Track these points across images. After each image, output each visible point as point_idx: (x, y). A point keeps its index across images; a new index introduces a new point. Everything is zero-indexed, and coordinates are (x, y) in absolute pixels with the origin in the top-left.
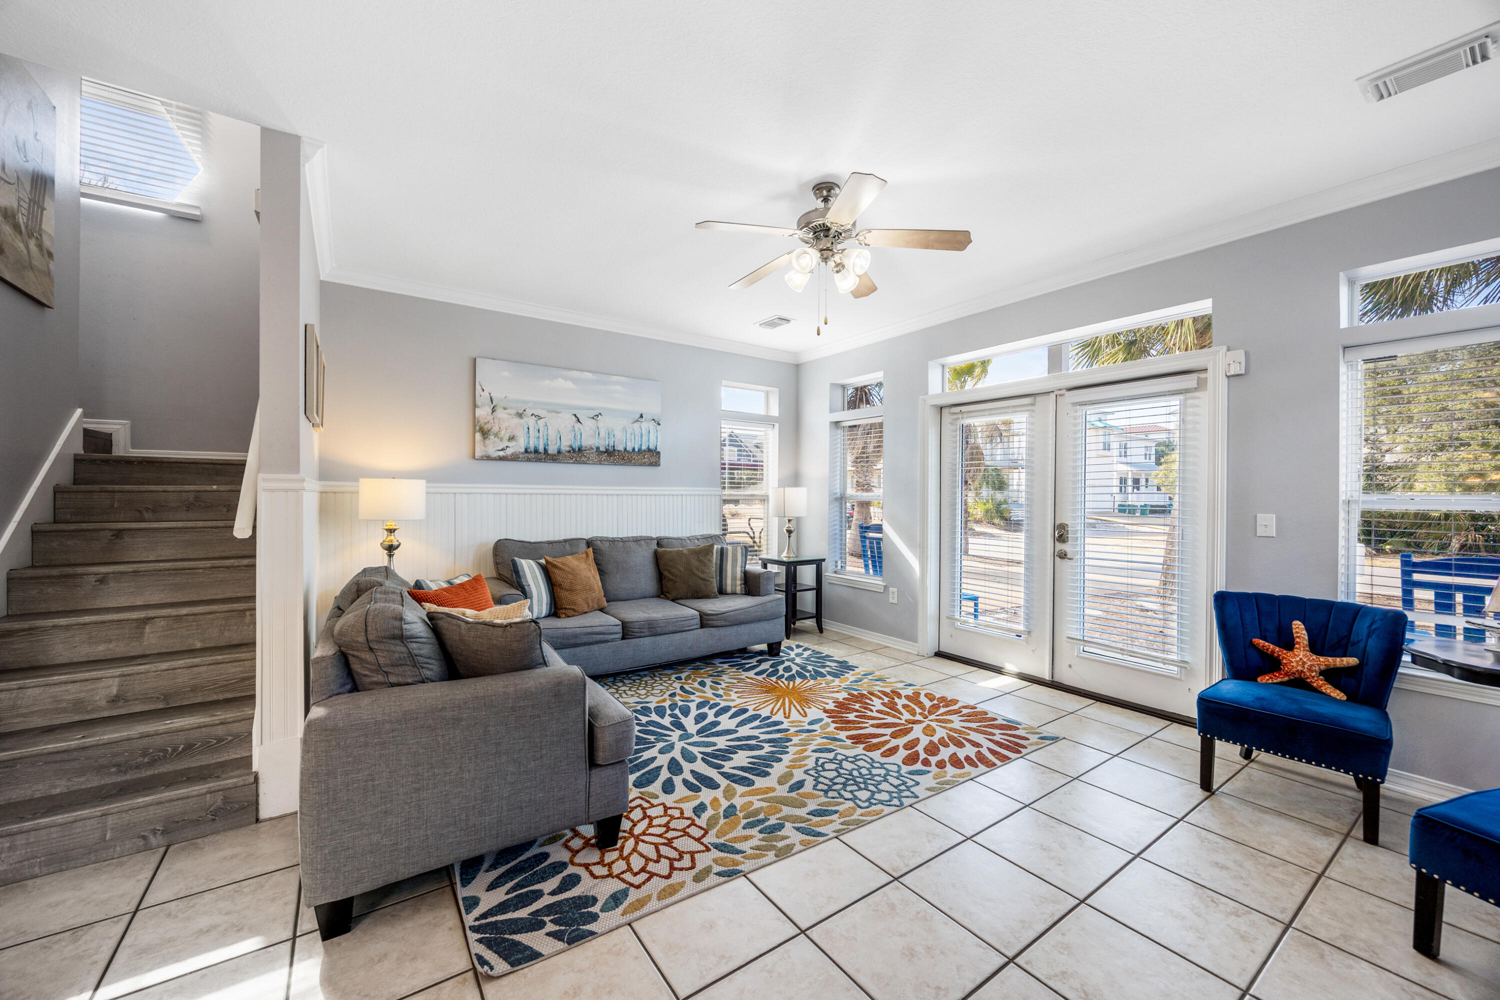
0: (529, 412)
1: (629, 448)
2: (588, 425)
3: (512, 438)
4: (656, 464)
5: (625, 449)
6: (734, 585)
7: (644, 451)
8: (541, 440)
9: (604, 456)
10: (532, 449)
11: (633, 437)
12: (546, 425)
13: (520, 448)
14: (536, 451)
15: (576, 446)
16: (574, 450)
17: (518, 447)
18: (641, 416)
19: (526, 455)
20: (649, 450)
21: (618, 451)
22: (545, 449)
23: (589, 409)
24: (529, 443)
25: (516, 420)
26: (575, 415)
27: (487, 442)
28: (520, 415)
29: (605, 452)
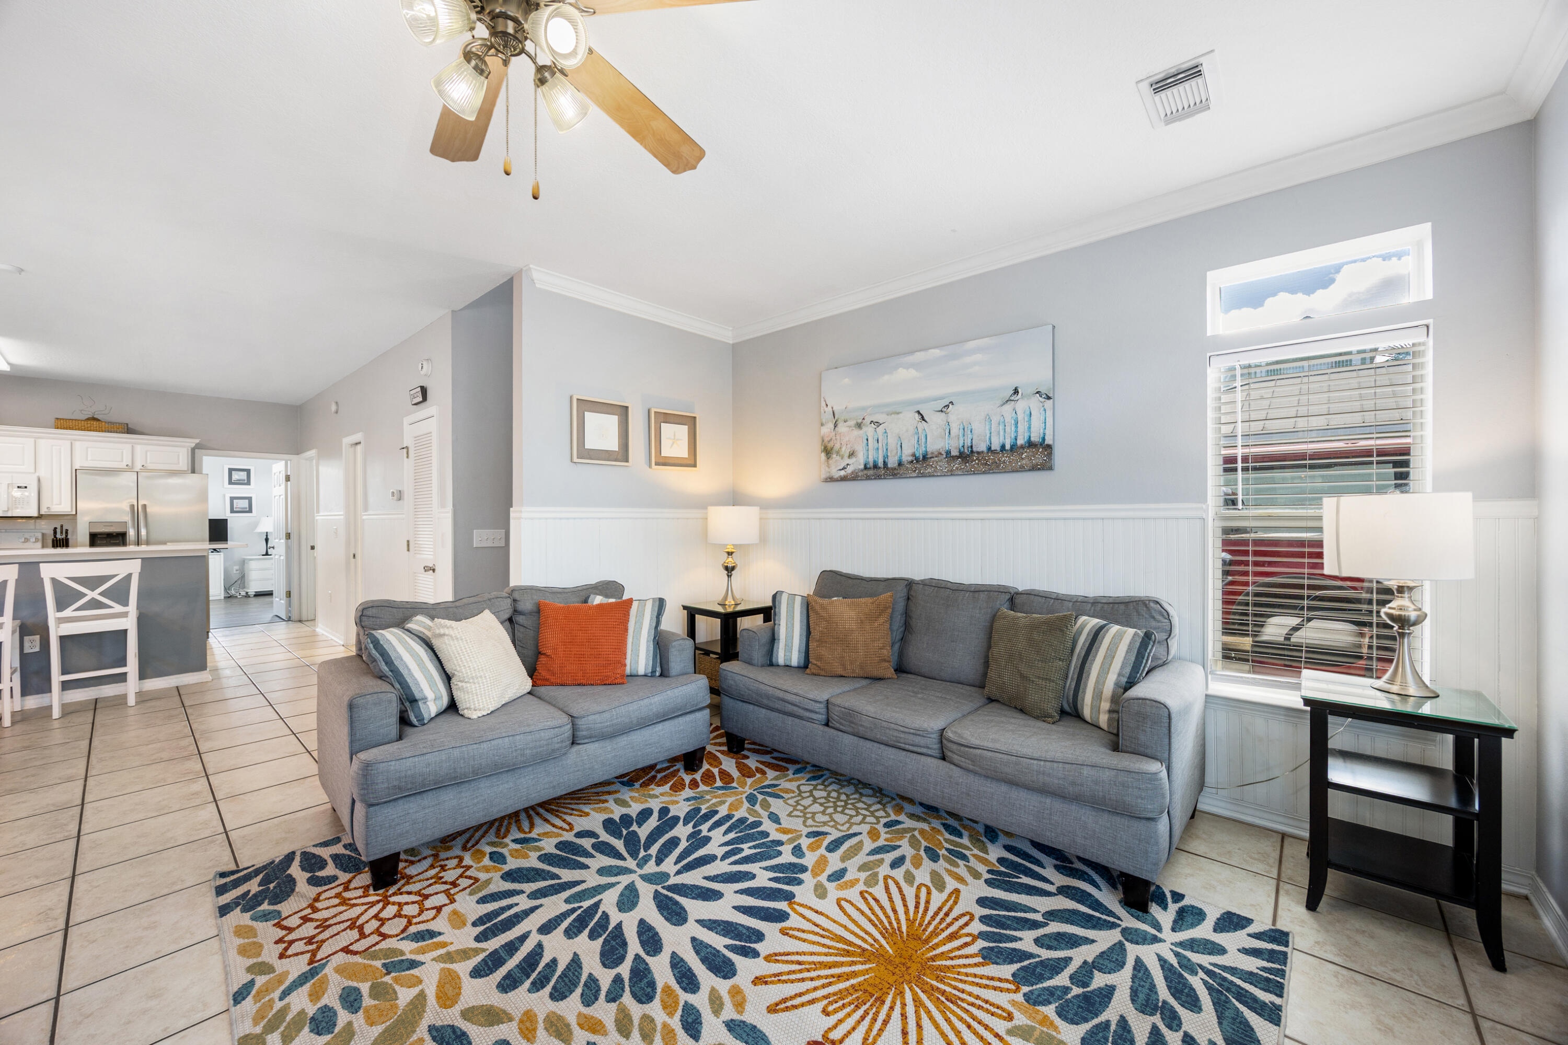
0: (868, 420)
1: (996, 446)
2: (936, 420)
3: (852, 455)
4: (1047, 466)
5: (989, 449)
6: (1096, 709)
7: (1022, 447)
8: (880, 452)
9: (957, 464)
10: (871, 464)
11: (1001, 427)
12: (886, 432)
13: (860, 464)
14: (875, 466)
15: (919, 454)
16: (917, 460)
17: (857, 464)
18: (1016, 391)
19: (865, 472)
20: (1031, 444)
21: (978, 453)
22: (884, 462)
23: (936, 399)
24: (868, 458)
25: (857, 432)
26: (919, 412)
27: (830, 461)
28: (859, 426)
29: (958, 457)
